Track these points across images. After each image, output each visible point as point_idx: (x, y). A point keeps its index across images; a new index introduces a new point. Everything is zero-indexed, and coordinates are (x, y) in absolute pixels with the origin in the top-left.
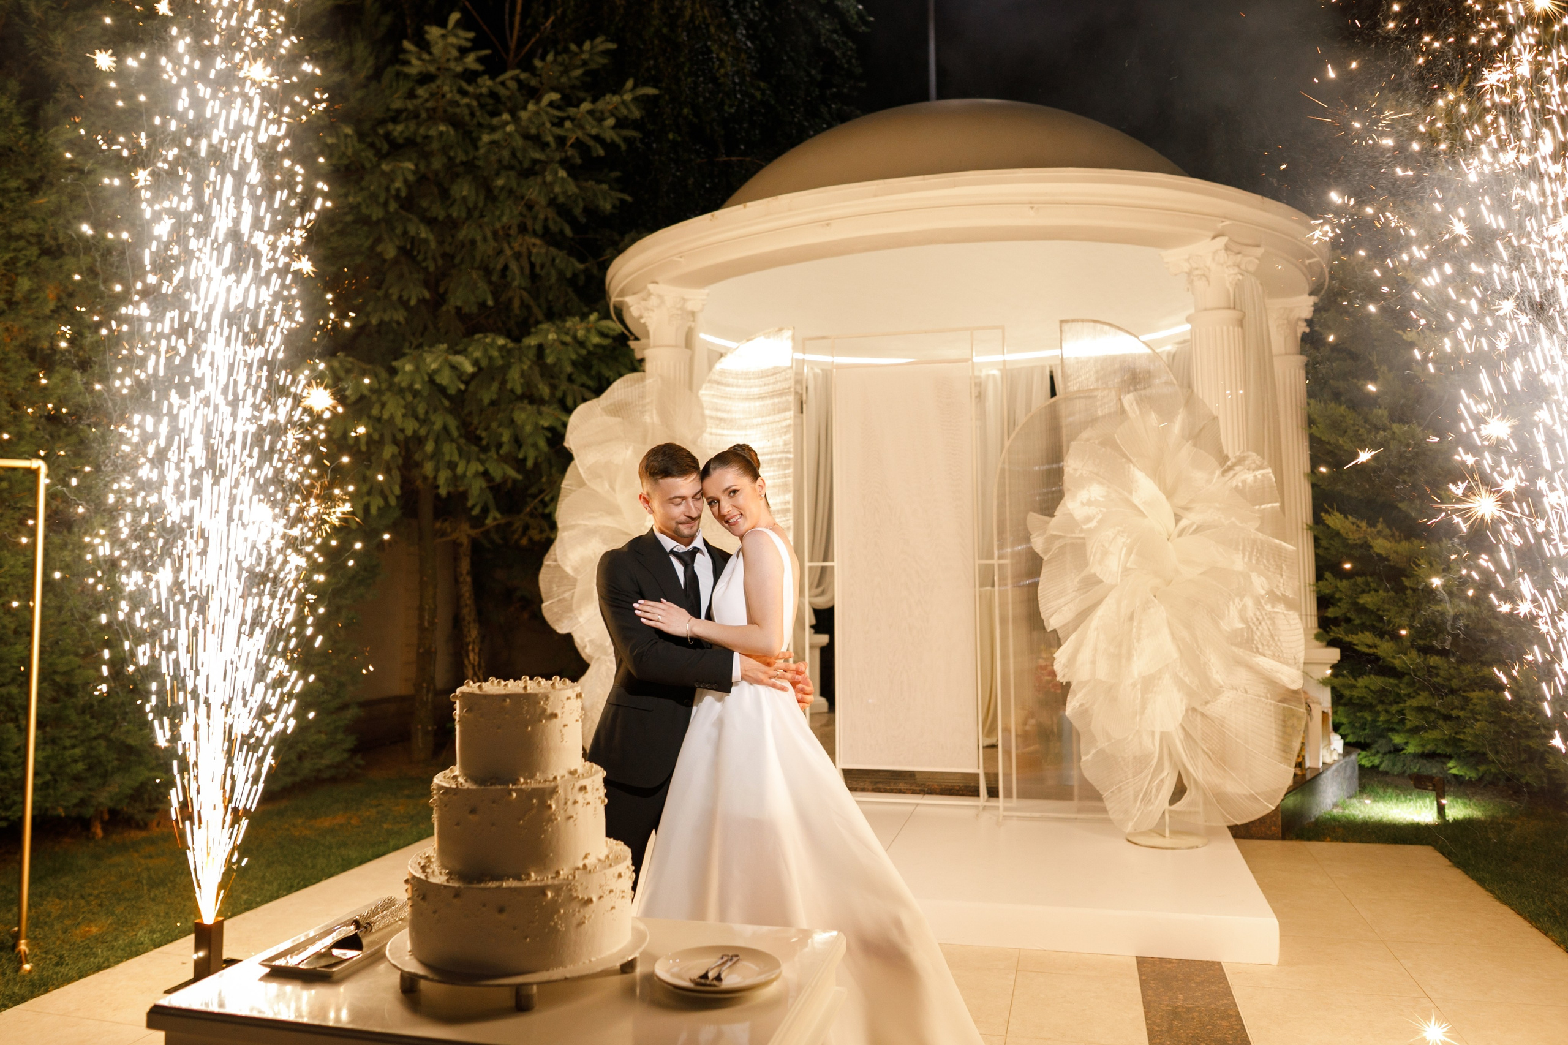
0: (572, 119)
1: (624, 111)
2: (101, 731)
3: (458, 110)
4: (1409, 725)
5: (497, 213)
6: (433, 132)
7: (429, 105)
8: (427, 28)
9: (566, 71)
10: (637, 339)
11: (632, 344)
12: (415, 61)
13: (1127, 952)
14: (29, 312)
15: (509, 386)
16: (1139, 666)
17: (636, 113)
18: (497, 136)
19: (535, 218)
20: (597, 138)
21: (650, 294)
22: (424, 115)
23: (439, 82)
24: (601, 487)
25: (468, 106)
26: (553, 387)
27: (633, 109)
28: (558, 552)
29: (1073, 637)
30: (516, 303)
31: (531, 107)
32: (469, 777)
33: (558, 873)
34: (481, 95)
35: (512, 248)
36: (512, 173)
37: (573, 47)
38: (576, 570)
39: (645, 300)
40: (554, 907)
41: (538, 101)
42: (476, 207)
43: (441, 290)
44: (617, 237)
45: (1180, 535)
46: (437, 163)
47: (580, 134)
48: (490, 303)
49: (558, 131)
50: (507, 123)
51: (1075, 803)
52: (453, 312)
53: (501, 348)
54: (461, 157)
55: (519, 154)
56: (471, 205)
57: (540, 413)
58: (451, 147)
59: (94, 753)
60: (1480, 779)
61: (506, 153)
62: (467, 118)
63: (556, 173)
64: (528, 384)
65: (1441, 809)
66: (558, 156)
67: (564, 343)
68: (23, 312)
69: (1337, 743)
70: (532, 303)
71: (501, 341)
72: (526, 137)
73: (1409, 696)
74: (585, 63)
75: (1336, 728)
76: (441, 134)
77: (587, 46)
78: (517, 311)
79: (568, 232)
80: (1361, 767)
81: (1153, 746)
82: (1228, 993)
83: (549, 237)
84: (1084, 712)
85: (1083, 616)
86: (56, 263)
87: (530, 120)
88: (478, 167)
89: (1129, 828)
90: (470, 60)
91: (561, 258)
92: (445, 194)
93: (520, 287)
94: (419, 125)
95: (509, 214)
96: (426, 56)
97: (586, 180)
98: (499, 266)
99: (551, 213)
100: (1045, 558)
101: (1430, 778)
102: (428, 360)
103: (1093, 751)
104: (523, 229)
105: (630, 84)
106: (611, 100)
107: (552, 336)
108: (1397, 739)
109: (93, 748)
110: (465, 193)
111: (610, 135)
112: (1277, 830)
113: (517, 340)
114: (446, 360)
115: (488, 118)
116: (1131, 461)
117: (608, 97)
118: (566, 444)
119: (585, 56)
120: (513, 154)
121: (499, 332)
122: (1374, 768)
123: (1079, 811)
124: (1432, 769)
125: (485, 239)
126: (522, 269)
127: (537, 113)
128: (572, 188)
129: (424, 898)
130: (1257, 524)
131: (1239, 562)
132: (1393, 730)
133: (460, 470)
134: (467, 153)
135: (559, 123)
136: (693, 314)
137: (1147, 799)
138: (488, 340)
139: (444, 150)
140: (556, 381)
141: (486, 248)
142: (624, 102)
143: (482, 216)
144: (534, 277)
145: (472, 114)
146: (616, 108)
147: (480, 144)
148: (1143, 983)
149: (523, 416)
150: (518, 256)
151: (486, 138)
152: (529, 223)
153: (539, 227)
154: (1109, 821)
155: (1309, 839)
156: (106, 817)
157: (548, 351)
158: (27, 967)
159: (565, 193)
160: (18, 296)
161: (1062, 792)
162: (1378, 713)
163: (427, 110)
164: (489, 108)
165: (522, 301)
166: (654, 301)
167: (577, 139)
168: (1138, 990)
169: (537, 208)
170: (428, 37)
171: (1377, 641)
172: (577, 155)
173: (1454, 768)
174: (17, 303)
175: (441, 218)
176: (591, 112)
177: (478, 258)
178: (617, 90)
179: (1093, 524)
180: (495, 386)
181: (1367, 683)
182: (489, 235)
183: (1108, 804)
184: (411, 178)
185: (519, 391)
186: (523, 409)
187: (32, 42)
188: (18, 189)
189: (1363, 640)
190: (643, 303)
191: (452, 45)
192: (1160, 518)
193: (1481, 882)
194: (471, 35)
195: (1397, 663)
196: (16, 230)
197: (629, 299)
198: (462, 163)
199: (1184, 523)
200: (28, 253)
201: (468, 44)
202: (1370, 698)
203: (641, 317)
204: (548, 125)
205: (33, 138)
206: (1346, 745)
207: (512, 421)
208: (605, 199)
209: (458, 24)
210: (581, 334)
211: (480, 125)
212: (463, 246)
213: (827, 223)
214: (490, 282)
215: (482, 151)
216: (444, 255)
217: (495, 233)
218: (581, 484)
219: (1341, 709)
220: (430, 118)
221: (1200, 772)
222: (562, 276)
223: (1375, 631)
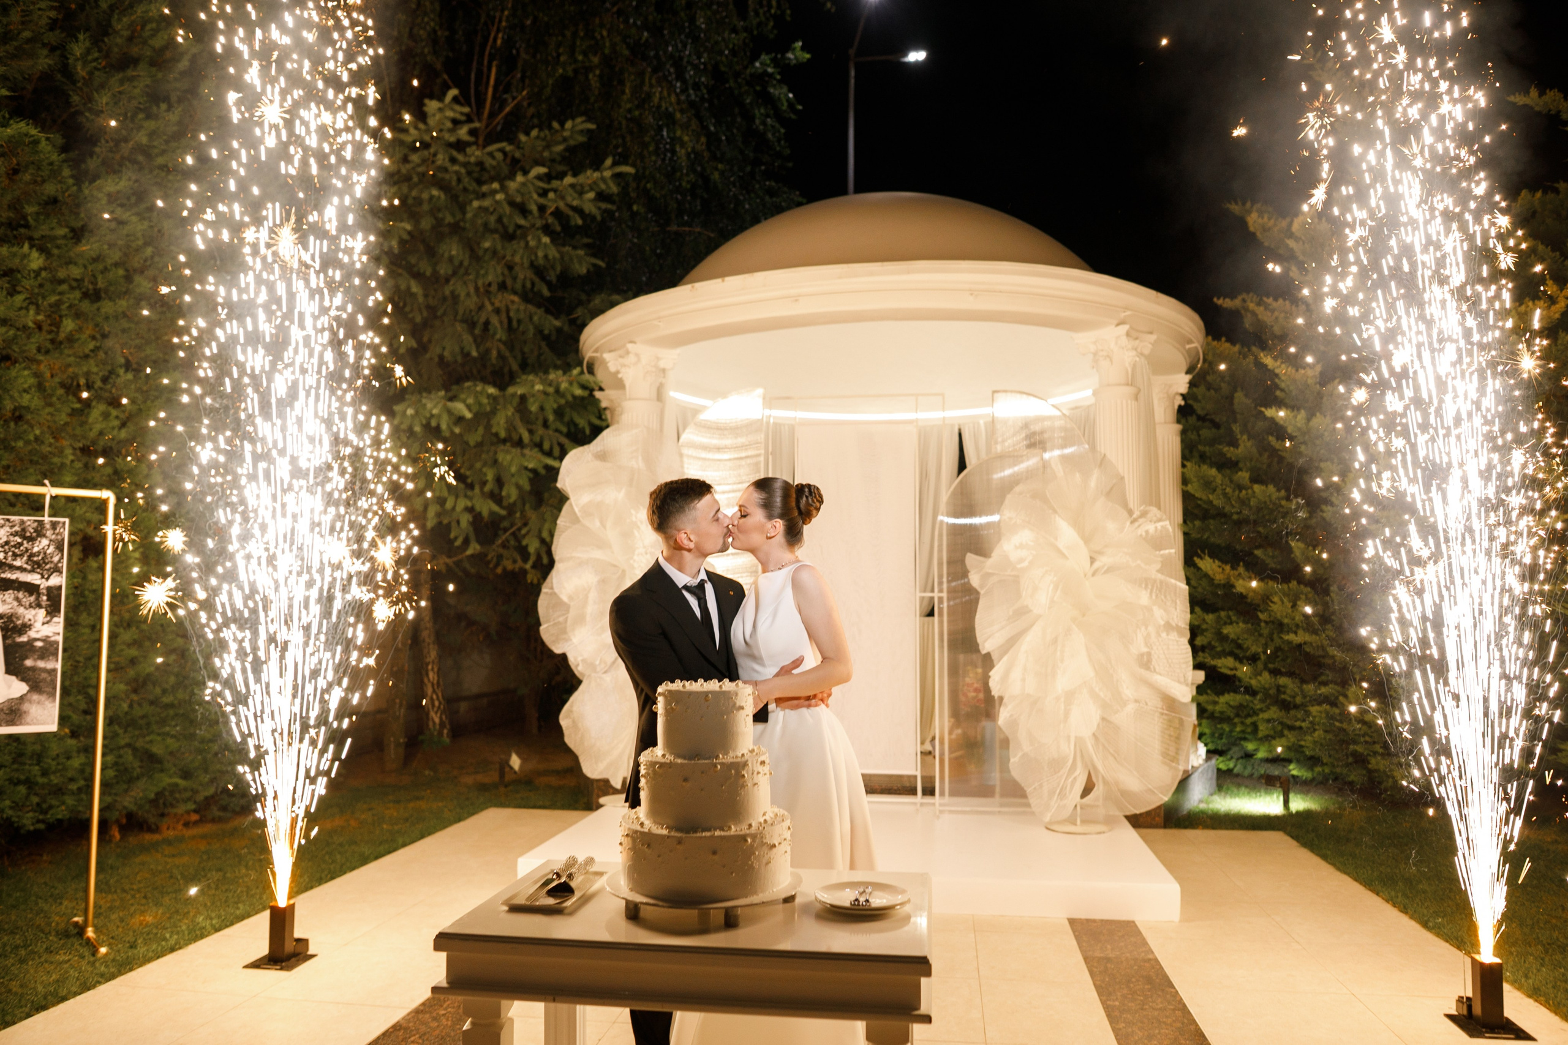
0: (555, 191)
1: (603, 186)
2: (127, 740)
3: (447, 176)
4: (1260, 734)
5: (482, 272)
6: (425, 196)
7: (421, 169)
8: (427, 101)
9: (548, 147)
10: (601, 389)
11: (598, 394)
12: (412, 131)
13: (1059, 915)
14: (71, 352)
15: (494, 430)
16: (1062, 683)
17: (614, 189)
18: (487, 203)
19: (515, 279)
20: (575, 209)
21: (628, 353)
22: (415, 179)
23: (432, 150)
24: (595, 524)
25: (457, 172)
26: (531, 432)
27: (612, 185)
28: (555, 581)
29: (1005, 658)
30: (494, 353)
31: (520, 178)
33: (750, 826)
34: (469, 163)
35: (492, 304)
36: (496, 236)
37: (555, 125)
38: (571, 598)
39: (621, 357)
40: (750, 853)
41: (525, 173)
42: (461, 263)
43: (425, 339)
44: (584, 297)
45: (1094, 574)
46: (426, 223)
47: (561, 205)
48: (474, 354)
49: (542, 201)
50: (495, 192)
51: (997, 799)
52: (436, 359)
53: (489, 396)
54: (449, 219)
55: (505, 220)
56: (456, 263)
57: (523, 455)
58: (439, 210)
59: (121, 761)
60: (1313, 779)
61: (492, 219)
62: (454, 183)
63: (539, 240)
64: (511, 427)
65: (1286, 802)
66: (539, 223)
67: (545, 393)
68: (66, 351)
69: (1202, 750)
70: (507, 354)
71: (491, 390)
72: (512, 203)
73: (1261, 710)
74: (565, 140)
75: (1201, 737)
76: (432, 197)
77: (569, 124)
78: (494, 361)
79: (546, 292)
80: (1219, 770)
81: (1068, 750)
83: (528, 296)
84: (1013, 723)
85: (1011, 642)
86: (96, 306)
87: (518, 191)
88: (464, 229)
89: (1047, 819)
90: (463, 132)
91: (538, 314)
92: (431, 253)
93: (500, 340)
94: (411, 188)
95: (493, 273)
96: (422, 126)
97: (564, 245)
98: (482, 320)
99: (530, 274)
100: (982, 592)
101: (1278, 778)
102: (429, 406)
103: (1020, 754)
104: (503, 286)
105: (609, 162)
106: (590, 176)
107: (539, 387)
108: (1250, 746)
109: (120, 756)
110: (454, 253)
111: (589, 208)
112: (1159, 820)
113: (502, 387)
114: (445, 406)
115: (474, 184)
116: (1055, 512)
117: (589, 172)
118: (559, 485)
119: (566, 134)
120: (500, 220)
121: (484, 380)
122: (1229, 772)
123: (1002, 805)
124: (1275, 771)
125: (468, 295)
126: (501, 323)
127: (523, 184)
128: (553, 253)
130: (1158, 566)
131: (1144, 598)
132: (1245, 739)
133: (449, 505)
134: (453, 215)
135: (544, 193)
136: (664, 371)
137: (1062, 795)
138: (479, 388)
139: (434, 211)
140: (534, 427)
141: (469, 303)
142: (603, 179)
143: (467, 273)
144: (510, 329)
145: (459, 180)
146: (595, 183)
147: (468, 208)
148: (1077, 938)
149: (509, 457)
150: (497, 311)
151: (476, 204)
152: (509, 282)
153: (518, 286)
154: (1033, 813)
155: (1186, 827)
156: (124, 821)
157: (531, 400)
158: (103, 950)
159: (546, 257)
160: (62, 336)
161: (984, 791)
162: (1235, 725)
163: (418, 174)
164: (475, 175)
165: (499, 352)
166: (631, 358)
167: (557, 208)
168: (1074, 943)
169: (517, 268)
170: (426, 109)
171: (1237, 665)
172: (556, 223)
173: (1294, 770)
174: (61, 343)
175: (428, 273)
176: (572, 186)
177: (461, 312)
178: (597, 166)
179: (1025, 564)
180: (481, 430)
181: (1226, 701)
182: (472, 290)
183: (1032, 800)
184: (406, 237)
185: (503, 434)
186: (508, 452)
187: (75, 99)
188: (65, 237)
189: (1225, 664)
190: (621, 360)
191: (447, 118)
192: (1079, 559)
194: (466, 110)
195: (1253, 682)
196: (62, 274)
197: (607, 356)
198: (449, 224)
199: (1097, 565)
200: (72, 296)
201: (463, 118)
202: (1230, 713)
203: (618, 372)
204: (535, 196)
205: (80, 190)
206: (1208, 752)
207: (496, 461)
208: (580, 263)
209: (455, 99)
210: (564, 386)
211: (465, 190)
212: (445, 299)
213: (796, 299)
214: (472, 334)
215: (469, 215)
216: (428, 307)
217: (477, 289)
218: (576, 520)
219: (1204, 722)
220: (421, 181)
221: (1104, 767)
222: (539, 332)
223: (1237, 658)
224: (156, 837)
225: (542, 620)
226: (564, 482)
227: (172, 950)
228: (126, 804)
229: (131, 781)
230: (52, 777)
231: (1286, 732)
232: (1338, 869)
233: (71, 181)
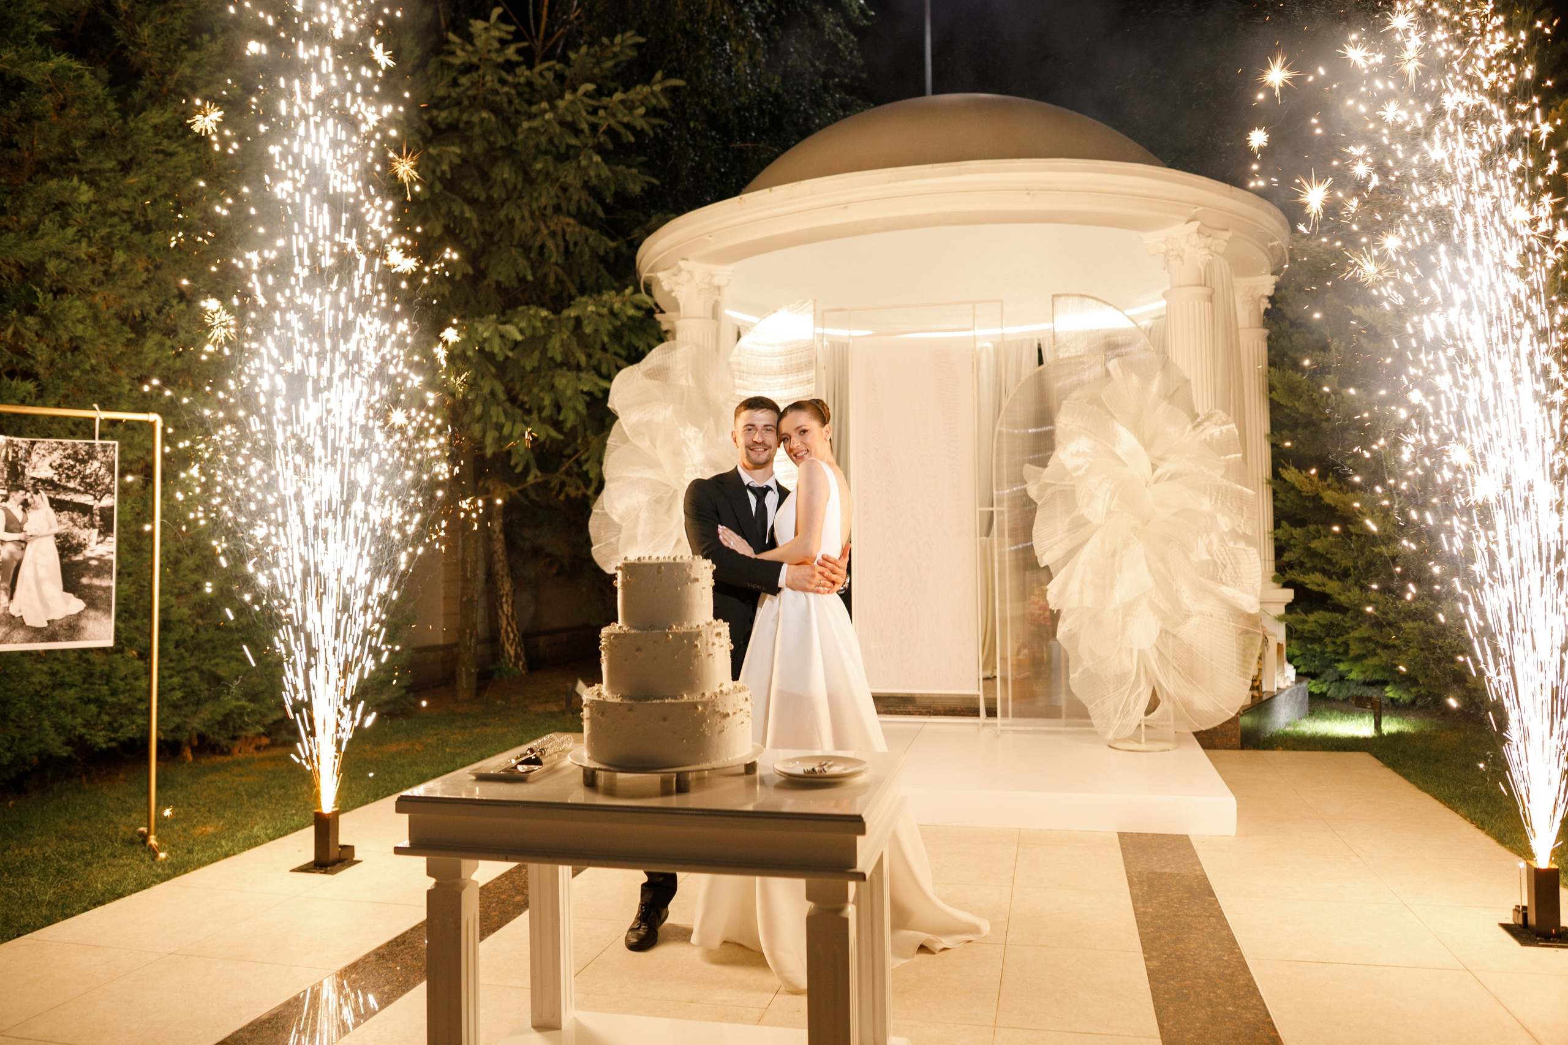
0: (605, 108)
1: (654, 101)
2: (194, 663)
3: (498, 98)
4: (1352, 654)
5: (536, 194)
6: (475, 119)
7: (471, 93)
8: (472, 21)
9: (598, 63)
10: (662, 312)
11: (658, 317)
12: (459, 52)
13: (1109, 828)
14: (124, 283)
15: (549, 354)
16: (1121, 594)
17: (665, 103)
18: (536, 123)
19: (569, 200)
20: (628, 126)
21: (680, 270)
22: (466, 102)
23: (481, 72)
24: (644, 444)
25: (507, 94)
26: (589, 356)
27: (662, 99)
28: (605, 501)
29: (1063, 571)
30: (552, 279)
31: (568, 96)
32: (632, 627)
33: (703, 694)
34: (519, 83)
35: (548, 227)
36: (549, 157)
37: (605, 40)
38: (621, 517)
39: (675, 275)
40: (701, 720)
41: (575, 90)
42: (515, 188)
43: (482, 266)
44: (642, 218)
45: (1156, 482)
46: (478, 148)
47: (612, 121)
48: (530, 278)
49: (592, 119)
50: (545, 111)
51: (1063, 720)
52: (494, 286)
53: (543, 319)
54: (501, 142)
55: (556, 141)
56: (510, 187)
57: (579, 379)
58: (491, 133)
59: (188, 683)
60: (1413, 703)
61: (543, 139)
62: (505, 105)
63: (591, 159)
64: (567, 352)
65: (1378, 725)
66: (591, 142)
67: (600, 315)
68: (119, 283)
69: (1290, 672)
70: (566, 278)
71: (544, 313)
72: (562, 123)
73: (1352, 628)
74: (615, 55)
75: (1290, 660)
76: (482, 120)
77: (618, 39)
78: (552, 286)
79: (600, 213)
80: (1311, 694)
81: (1130, 664)
82: (1194, 855)
83: (584, 218)
84: (1072, 637)
85: (1071, 554)
86: (147, 238)
87: (567, 109)
88: (516, 151)
89: (1110, 736)
90: (511, 52)
91: (593, 236)
92: (485, 177)
93: (556, 264)
94: (462, 112)
95: (546, 197)
96: (469, 48)
97: (618, 164)
98: (537, 244)
99: (584, 195)
100: (1039, 503)
101: (1369, 699)
102: (480, 329)
103: (1080, 670)
104: (557, 209)
105: (659, 75)
106: (641, 90)
107: (591, 308)
108: (1342, 667)
109: (187, 679)
110: (505, 176)
111: (640, 123)
112: (1236, 741)
113: (556, 311)
114: (496, 328)
115: (525, 105)
116: (1113, 417)
117: (638, 87)
118: (609, 405)
119: (616, 49)
120: (551, 141)
121: (540, 304)
122: (1322, 696)
123: (1067, 725)
124: (1373, 693)
125: (523, 218)
126: (557, 246)
127: (573, 102)
128: (605, 172)
129: (603, 714)
130: (1222, 472)
131: (1206, 505)
132: (1339, 661)
133: (506, 431)
134: (505, 138)
135: (594, 112)
136: (719, 288)
137: (1126, 713)
138: (532, 312)
139: (485, 135)
140: (591, 351)
141: (524, 227)
142: (653, 93)
143: (521, 197)
144: (567, 252)
145: (510, 102)
146: (646, 98)
147: (519, 130)
148: (1124, 850)
149: (564, 381)
150: (553, 234)
151: (526, 125)
152: (564, 204)
153: (573, 208)
154: (1096, 733)
155: (1264, 749)
156: (196, 743)
157: (586, 322)
158: (162, 855)
159: (598, 176)
160: (115, 268)
161: (1051, 712)
162: (1326, 646)
163: (469, 97)
164: (526, 96)
165: (557, 277)
166: (684, 276)
167: (609, 126)
168: (1120, 854)
169: (571, 190)
170: (472, 30)
171: (1326, 580)
172: (609, 141)
173: (1390, 692)
174: (114, 274)
175: (483, 198)
176: (622, 102)
177: (517, 236)
178: (648, 81)
179: (1081, 472)
180: (537, 355)
181: (1317, 618)
182: (527, 215)
183: (1094, 721)
184: (457, 161)
185: (559, 358)
186: (564, 376)
187: (119, 33)
188: (112, 170)
189: (1313, 581)
190: (674, 278)
191: (494, 37)
192: (1139, 466)
193: (1406, 776)
194: (512, 28)
195: (1342, 598)
196: (111, 206)
197: (660, 275)
198: (502, 148)
199: (1158, 472)
200: (123, 228)
201: (509, 37)
202: (1319, 632)
203: (672, 291)
204: (584, 114)
205: (125, 123)
206: (1298, 674)
207: (553, 386)
208: (635, 183)
209: (502, 18)
210: (617, 306)
211: (517, 112)
212: (501, 225)
213: (845, 205)
214: (528, 259)
215: (520, 137)
216: (484, 233)
217: (532, 213)
218: (625, 440)
219: (1293, 642)
220: (471, 105)
221: (1171, 685)
222: (594, 254)
223: (1324, 572)
224: (228, 759)
225: (593, 540)
226: (615, 402)
227: (227, 855)
228: (195, 725)
229: (198, 703)
230: (121, 697)
231: (1379, 651)
232: (1420, 788)
233: (116, 114)
